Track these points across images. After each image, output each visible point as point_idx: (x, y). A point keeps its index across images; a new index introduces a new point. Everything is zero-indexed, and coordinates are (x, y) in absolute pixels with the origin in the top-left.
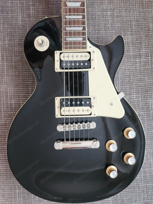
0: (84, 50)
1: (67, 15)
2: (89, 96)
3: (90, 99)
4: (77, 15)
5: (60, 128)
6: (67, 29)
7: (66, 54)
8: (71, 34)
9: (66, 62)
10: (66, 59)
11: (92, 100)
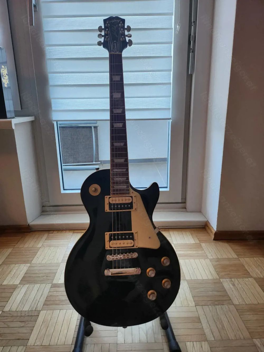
0: (127, 195)
1: (114, 169)
2: (132, 231)
3: (133, 233)
4: (122, 169)
5: (110, 258)
6: (114, 179)
7: (114, 198)
8: (117, 183)
9: (114, 204)
10: (114, 202)
11: (134, 234)
